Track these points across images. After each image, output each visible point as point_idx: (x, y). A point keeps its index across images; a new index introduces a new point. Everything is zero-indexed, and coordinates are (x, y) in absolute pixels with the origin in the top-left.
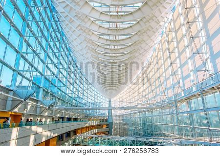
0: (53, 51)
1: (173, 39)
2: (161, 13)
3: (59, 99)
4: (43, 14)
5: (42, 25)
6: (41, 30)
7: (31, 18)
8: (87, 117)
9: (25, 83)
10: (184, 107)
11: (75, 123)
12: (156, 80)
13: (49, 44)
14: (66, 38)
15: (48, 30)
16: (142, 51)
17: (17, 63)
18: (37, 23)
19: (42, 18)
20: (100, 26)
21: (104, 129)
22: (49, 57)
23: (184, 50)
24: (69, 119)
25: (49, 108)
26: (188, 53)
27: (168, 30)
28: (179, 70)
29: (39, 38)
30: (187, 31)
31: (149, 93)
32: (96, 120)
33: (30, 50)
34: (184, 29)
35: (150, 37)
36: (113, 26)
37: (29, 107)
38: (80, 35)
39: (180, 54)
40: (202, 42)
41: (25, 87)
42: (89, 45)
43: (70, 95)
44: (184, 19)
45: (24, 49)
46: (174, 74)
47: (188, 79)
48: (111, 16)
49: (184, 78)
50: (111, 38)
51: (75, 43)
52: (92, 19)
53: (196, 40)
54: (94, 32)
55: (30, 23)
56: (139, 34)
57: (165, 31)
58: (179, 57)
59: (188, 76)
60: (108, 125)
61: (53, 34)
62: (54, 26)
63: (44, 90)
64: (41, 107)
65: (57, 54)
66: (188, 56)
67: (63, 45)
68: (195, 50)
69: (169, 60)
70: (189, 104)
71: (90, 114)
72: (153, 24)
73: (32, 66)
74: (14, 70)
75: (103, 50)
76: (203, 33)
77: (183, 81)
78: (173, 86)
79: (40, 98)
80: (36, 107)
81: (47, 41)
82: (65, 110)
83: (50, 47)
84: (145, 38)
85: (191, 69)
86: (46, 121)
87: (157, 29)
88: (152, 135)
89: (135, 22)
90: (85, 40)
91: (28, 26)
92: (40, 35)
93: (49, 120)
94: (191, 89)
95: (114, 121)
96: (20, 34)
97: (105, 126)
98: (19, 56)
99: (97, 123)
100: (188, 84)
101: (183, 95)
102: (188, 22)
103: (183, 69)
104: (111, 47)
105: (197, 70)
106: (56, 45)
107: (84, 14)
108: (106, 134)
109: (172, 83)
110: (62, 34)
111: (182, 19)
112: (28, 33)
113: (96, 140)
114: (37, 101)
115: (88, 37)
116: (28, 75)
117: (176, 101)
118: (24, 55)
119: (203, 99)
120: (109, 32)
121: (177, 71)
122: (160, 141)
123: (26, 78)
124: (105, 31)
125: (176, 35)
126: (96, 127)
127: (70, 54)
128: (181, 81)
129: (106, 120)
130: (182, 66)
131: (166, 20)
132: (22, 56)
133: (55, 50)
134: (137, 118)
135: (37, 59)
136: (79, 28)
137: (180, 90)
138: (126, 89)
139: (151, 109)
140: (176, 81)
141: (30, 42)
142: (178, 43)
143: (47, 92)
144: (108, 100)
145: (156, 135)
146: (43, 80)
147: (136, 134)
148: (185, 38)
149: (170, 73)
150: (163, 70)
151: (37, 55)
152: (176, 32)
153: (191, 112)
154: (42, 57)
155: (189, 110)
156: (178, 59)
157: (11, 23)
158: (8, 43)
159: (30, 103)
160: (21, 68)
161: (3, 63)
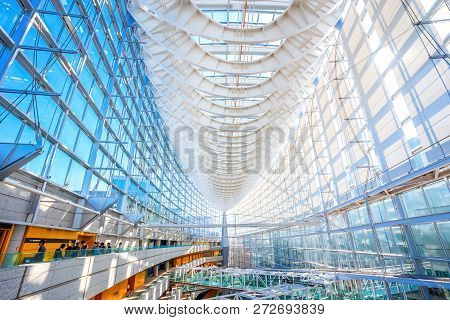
0: (143, 140)
1: (317, 122)
2: (300, 86)
3: (150, 211)
4: (132, 87)
5: (129, 103)
6: (128, 110)
7: (115, 93)
8: (191, 240)
9: (103, 187)
10: (338, 222)
11: (174, 249)
12: (293, 183)
13: (139, 130)
14: (162, 121)
15: (138, 110)
17: (93, 157)
18: (123, 98)
19: (131, 94)
20: (213, 104)
21: (216, 257)
22: (137, 149)
23: (334, 138)
24: (164, 243)
25: (136, 226)
26: (341, 142)
27: (309, 110)
29: (126, 122)
30: (338, 110)
31: (283, 202)
32: (205, 243)
33: (111, 139)
34: (333, 108)
35: (284, 120)
36: (230, 104)
37: (106, 223)
38: (184, 116)
39: (329, 144)
40: (361, 128)
41: (101, 194)
43: (167, 205)
44: (334, 93)
45: (104, 137)
46: (321, 172)
47: (343, 181)
48: (230, 89)
49: (336, 180)
50: (228, 120)
52: (202, 94)
53: (352, 122)
54: (205, 113)
55: (113, 99)
56: (269, 115)
57: (304, 111)
58: (327, 147)
59: (343, 175)
60: (221, 251)
61: (144, 117)
62: (146, 104)
63: (129, 198)
64: (124, 224)
65: (149, 145)
66: (341, 146)
67: (158, 132)
68: (352, 138)
69: (312, 151)
70: (346, 218)
71: (194, 235)
72: (289, 102)
73: (113, 161)
74: (87, 168)
76: (361, 113)
77: (335, 183)
78: (322, 189)
79: (124, 210)
80: (117, 223)
81: (135, 125)
82: (160, 228)
83: (140, 134)
84: (278, 121)
85: (345, 165)
86: (129, 246)
87: (294, 109)
88: (289, 265)
89: (262, 99)
91: (111, 103)
92: (127, 116)
93: (134, 244)
94: (348, 195)
95: (231, 246)
96: (99, 115)
97: (217, 253)
98: (96, 146)
99: (206, 248)
100: (343, 187)
101: (336, 204)
102: (340, 99)
103: (334, 165)
105: (357, 166)
107: (190, 87)
108: (219, 266)
109: (318, 186)
110: (157, 116)
111: (329, 94)
112: (109, 113)
113: (204, 275)
114: (118, 215)
115: (196, 119)
116: (106, 175)
117: (326, 213)
118: (103, 145)
119: (369, 210)
120: (227, 113)
121: (325, 168)
122: (304, 275)
123: (105, 180)
124: (221, 111)
125: (321, 117)
126: (204, 254)
127: (167, 145)
128: (332, 182)
129: (219, 243)
130: (332, 162)
131: (305, 95)
132: (101, 148)
133: (147, 138)
134: (266, 240)
135: (120, 151)
136: (183, 107)
137: (331, 197)
138: (248, 196)
139: (287, 226)
140: (324, 183)
141: (111, 126)
142: (325, 127)
143: (133, 201)
144: (222, 213)
145: (295, 265)
146: (128, 183)
147: (264, 264)
148: (335, 121)
149: (315, 171)
150: (324, 144)
151: (121, 145)
152: (322, 113)
153: (350, 229)
154: (128, 149)
155: (346, 226)
156: (326, 151)
157: (87, 99)
158: (82, 128)
159: (108, 218)
160: (97, 164)
161: (73, 157)
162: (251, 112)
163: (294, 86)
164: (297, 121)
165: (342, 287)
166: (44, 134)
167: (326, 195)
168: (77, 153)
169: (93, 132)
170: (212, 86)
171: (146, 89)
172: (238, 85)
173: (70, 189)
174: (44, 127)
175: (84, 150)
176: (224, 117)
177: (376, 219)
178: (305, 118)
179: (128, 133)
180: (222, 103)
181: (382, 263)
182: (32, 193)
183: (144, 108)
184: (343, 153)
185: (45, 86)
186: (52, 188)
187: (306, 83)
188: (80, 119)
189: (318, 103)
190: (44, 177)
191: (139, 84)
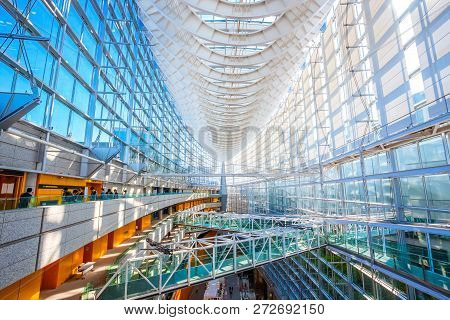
0: (141, 91)
1: (320, 73)
2: (306, 33)
3: (152, 161)
4: (126, 34)
5: (124, 50)
6: (123, 58)
7: (108, 39)
8: (192, 188)
9: (105, 138)
10: (331, 174)
11: (176, 196)
13: (136, 81)
14: (160, 71)
15: (133, 59)
16: (273, 91)
17: (92, 108)
18: (117, 46)
19: (125, 40)
20: (213, 53)
21: (215, 203)
22: (136, 100)
23: (336, 91)
24: (167, 191)
25: (139, 175)
26: (343, 95)
27: (313, 60)
28: (328, 121)
29: (122, 71)
30: (344, 61)
32: (204, 191)
33: (108, 89)
34: (338, 58)
35: (286, 70)
36: (230, 52)
37: (111, 172)
38: (182, 66)
39: (330, 97)
40: (365, 80)
41: (103, 144)
42: (195, 81)
43: (167, 156)
44: (341, 42)
45: (101, 88)
46: (320, 126)
47: (341, 135)
48: (230, 35)
49: (334, 133)
50: (228, 70)
51: (173, 79)
52: (201, 41)
53: (358, 74)
54: (204, 62)
55: (107, 46)
56: (271, 65)
57: (307, 61)
58: (328, 101)
59: (341, 129)
60: (220, 199)
61: (141, 66)
62: (142, 52)
63: (131, 149)
64: (128, 173)
65: (148, 96)
66: (343, 100)
67: (156, 83)
68: (355, 90)
69: (313, 105)
70: (340, 170)
71: (194, 184)
72: (292, 49)
73: (113, 113)
74: (87, 119)
75: (216, 89)
76: (368, 64)
77: (333, 137)
78: (319, 142)
79: (127, 159)
80: (121, 173)
81: (132, 75)
82: (163, 177)
83: (138, 84)
84: (279, 71)
86: (134, 193)
87: (297, 59)
89: (263, 48)
90: (189, 74)
91: (104, 51)
92: (123, 65)
93: (139, 191)
94: (344, 148)
95: (229, 194)
96: (93, 64)
97: (216, 200)
98: (94, 97)
99: (206, 195)
100: (340, 141)
101: (331, 157)
102: (348, 48)
103: (334, 118)
104: (227, 85)
105: (355, 120)
106: (145, 82)
107: (188, 32)
108: (218, 211)
109: (316, 138)
110: (154, 65)
111: (336, 42)
112: (103, 62)
113: (205, 219)
114: (122, 164)
115: (195, 68)
116: (107, 126)
117: (321, 166)
118: (101, 95)
119: (362, 163)
120: (227, 62)
121: (324, 121)
122: (295, 220)
123: (106, 132)
124: (221, 61)
125: (326, 68)
126: (204, 200)
127: (166, 96)
128: (330, 136)
129: (218, 192)
130: (331, 115)
131: (310, 44)
132: (99, 98)
133: (145, 89)
134: (262, 189)
135: (119, 103)
137: (327, 150)
139: (280, 174)
140: (321, 137)
141: (108, 76)
143: (135, 152)
145: (288, 212)
146: (129, 135)
147: (259, 210)
148: (339, 73)
149: (315, 125)
150: (325, 97)
151: (119, 96)
152: (326, 64)
153: (342, 181)
154: (127, 100)
155: (338, 178)
156: (327, 104)
157: (79, 45)
158: (77, 77)
159: (112, 167)
160: (97, 115)
161: (72, 108)
162: (252, 61)
163: (299, 33)
164: (300, 72)
165: (329, 230)
166: (39, 84)
167: (322, 148)
168: (75, 104)
169: (89, 82)
170: (211, 33)
171: (140, 35)
172: (239, 30)
173: (73, 139)
174: (38, 76)
175: (82, 100)
176: (224, 66)
177: (368, 171)
178: (309, 69)
179: (125, 83)
180: (222, 52)
181: (367, 211)
182: (38, 143)
183: (140, 56)
184: (343, 107)
185: (30, 29)
186: (55, 138)
187: (313, 29)
188: (74, 68)
189: (324, 52)
190: (46, 128)
191: (132, 28)
